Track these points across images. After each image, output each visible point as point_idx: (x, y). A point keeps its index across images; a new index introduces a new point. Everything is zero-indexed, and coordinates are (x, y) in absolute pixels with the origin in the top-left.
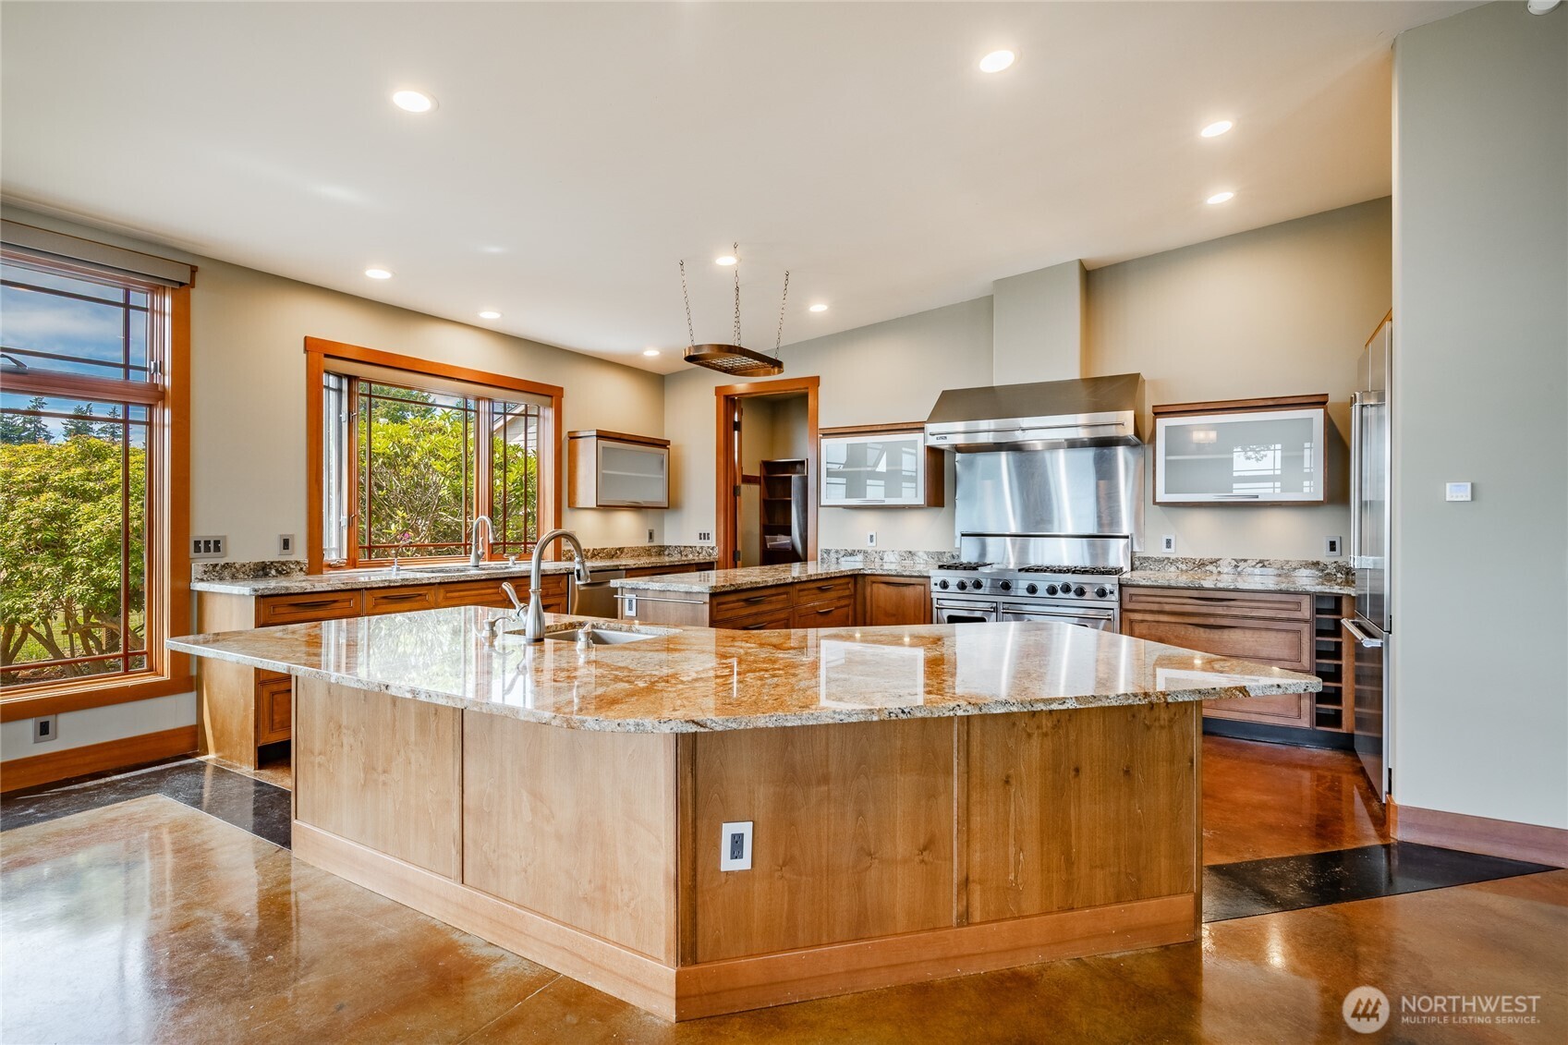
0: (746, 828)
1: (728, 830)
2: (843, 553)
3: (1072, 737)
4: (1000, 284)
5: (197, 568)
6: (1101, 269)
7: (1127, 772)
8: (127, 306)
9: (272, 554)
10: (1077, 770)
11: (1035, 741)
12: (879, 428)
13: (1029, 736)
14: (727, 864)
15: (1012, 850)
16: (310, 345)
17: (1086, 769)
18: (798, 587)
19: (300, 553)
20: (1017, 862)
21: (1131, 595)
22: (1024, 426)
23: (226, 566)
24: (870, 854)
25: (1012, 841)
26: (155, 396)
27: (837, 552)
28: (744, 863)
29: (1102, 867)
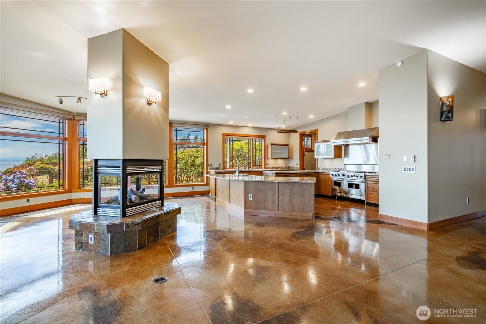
0: (251, 195)
1: (250, 195)
2: (322, 168)
3: (293, 190)
4: (349, 108)
5: (209, 168)
6: (372, 103)
7: (302, 195)
8: (201, 132)
9: (218, 166)
10: (294, 194)
11: (288, 190)
13: (287, 189)
14: (249, 199)
15: (285, 203)
16: (223, 134)
17: (295, 194)
18: (299, 174)
19: (222, 166)
20: (285, 205)
21: (368, 178)
22: (348, 141)
23: (212, 168)
24: (266, 200)
25: (284, 202)
26: (204, 144)
28: (251, 199)
29: (298, 207)
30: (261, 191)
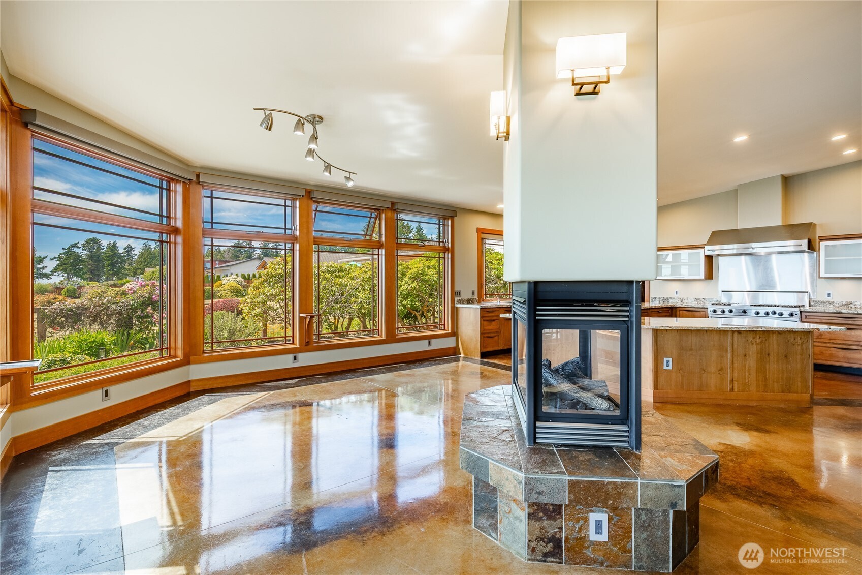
0: (670, 360)
1: (665, 359)
2: (662, 299)
3: (767, 345)
4: (740, 185)
5: (456, 300)
6: (792, 177)
7: (786, 356)
8: (439, 224)
9: (470, 297)
10: (769, 355)
11: (754, 346)
12: (682, 247)
13: (753, 344)
14: (665, 367)
15: (747, 374)
16: (478, 230)
17: (771, 354)
18: (651, 310)
19: (476, 297)
20: (749, 378)
21: (806, 316)
22: (753, 247)
23: (462, 300)
24: (704, 370)
25: (747, 372)
26: (446, 250)
27: (659, 298)
28: (670, 368)
29: (777, 382)
30: (692, 350)
